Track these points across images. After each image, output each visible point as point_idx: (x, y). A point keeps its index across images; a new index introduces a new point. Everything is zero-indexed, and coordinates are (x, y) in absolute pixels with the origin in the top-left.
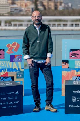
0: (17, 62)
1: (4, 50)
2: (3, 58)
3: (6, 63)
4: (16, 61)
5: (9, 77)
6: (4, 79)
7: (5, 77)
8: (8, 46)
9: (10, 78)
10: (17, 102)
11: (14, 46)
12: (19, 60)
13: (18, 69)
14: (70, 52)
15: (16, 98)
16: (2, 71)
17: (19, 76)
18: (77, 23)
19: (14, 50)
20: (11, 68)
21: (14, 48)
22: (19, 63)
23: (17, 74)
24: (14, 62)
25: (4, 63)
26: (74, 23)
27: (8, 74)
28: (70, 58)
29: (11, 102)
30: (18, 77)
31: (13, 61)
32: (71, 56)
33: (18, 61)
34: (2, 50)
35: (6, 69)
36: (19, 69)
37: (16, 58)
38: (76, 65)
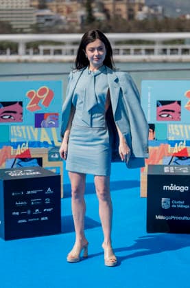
0: (48, 127)
1: (21, 103)
2: (21, 120)
3: (26, 130)
4: (47, 125)
5: (33, 158)
6: (22, 163)
7: (23, 160)
8: (31, 95)
9: (35, 161)
10: (50, 210)
11: (43, 95)
12: (54, 123)
13: (50, 143)
14: (158, 106)
15: (48, 201)
16: (19, 146)
17: (52, 156)
18: (175, 47)
19: (42, 102)
20: (36, 140)
21: (42, 98)
22: (54, 130)
23: (50, 153)
24: (44, 127)
25: (21, 130)
26: (169, 47)
27: (31, 153)
28: (157, 119)
29: (37, 210)
30: (50, 159)
31: (40, 127)
32: (160, 116)
33: (51, 126)
34: (18, 104)
35: (26, 143)
36: (53, 142)
37: (48, 120)
38: (170, 132)
